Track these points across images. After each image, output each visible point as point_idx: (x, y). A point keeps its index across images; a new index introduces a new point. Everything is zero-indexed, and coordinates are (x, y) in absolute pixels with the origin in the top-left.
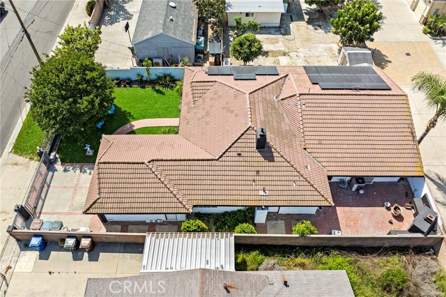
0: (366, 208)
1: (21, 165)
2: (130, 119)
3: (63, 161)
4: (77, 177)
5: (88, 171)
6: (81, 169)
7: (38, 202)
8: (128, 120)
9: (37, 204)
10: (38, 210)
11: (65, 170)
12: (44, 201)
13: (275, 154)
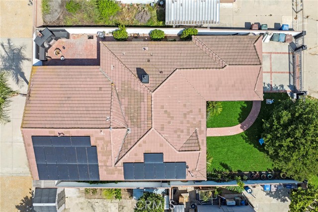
0: (77, 58)
1: (315, 92)
2: (244, 135)
3: (286, 94)
4: (272, 80)
5: (266, 86)
6: (272, 87)
7: (293, 61)
8: (246, 134)
9: (293, 60)
10: (291, 55)
11: (282, 86)
12: (290, 62)
13: (136, 73)
